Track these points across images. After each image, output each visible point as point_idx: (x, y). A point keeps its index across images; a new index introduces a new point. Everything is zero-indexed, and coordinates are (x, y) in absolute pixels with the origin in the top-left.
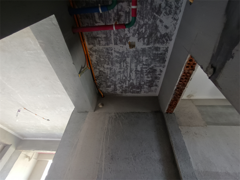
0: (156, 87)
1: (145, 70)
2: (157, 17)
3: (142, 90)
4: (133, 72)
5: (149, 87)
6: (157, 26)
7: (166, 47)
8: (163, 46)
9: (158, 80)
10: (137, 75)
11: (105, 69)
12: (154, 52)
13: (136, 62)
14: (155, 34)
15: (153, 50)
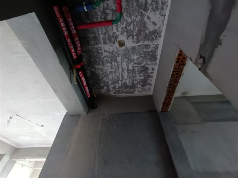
0: (150, 86)
1: (137, 69)
2: (144, 13)
3: (136, 89)
4: (125, 72)
5: (142, 86)
6: (145, 23)
7: (156, 44)
8: (152, 43)
9: (151, 79)
10: (129, 74)
11: (96, 70)
12: (145, 50)
13: (127, 61)
14: (144, 32)
15: (143, 47)
